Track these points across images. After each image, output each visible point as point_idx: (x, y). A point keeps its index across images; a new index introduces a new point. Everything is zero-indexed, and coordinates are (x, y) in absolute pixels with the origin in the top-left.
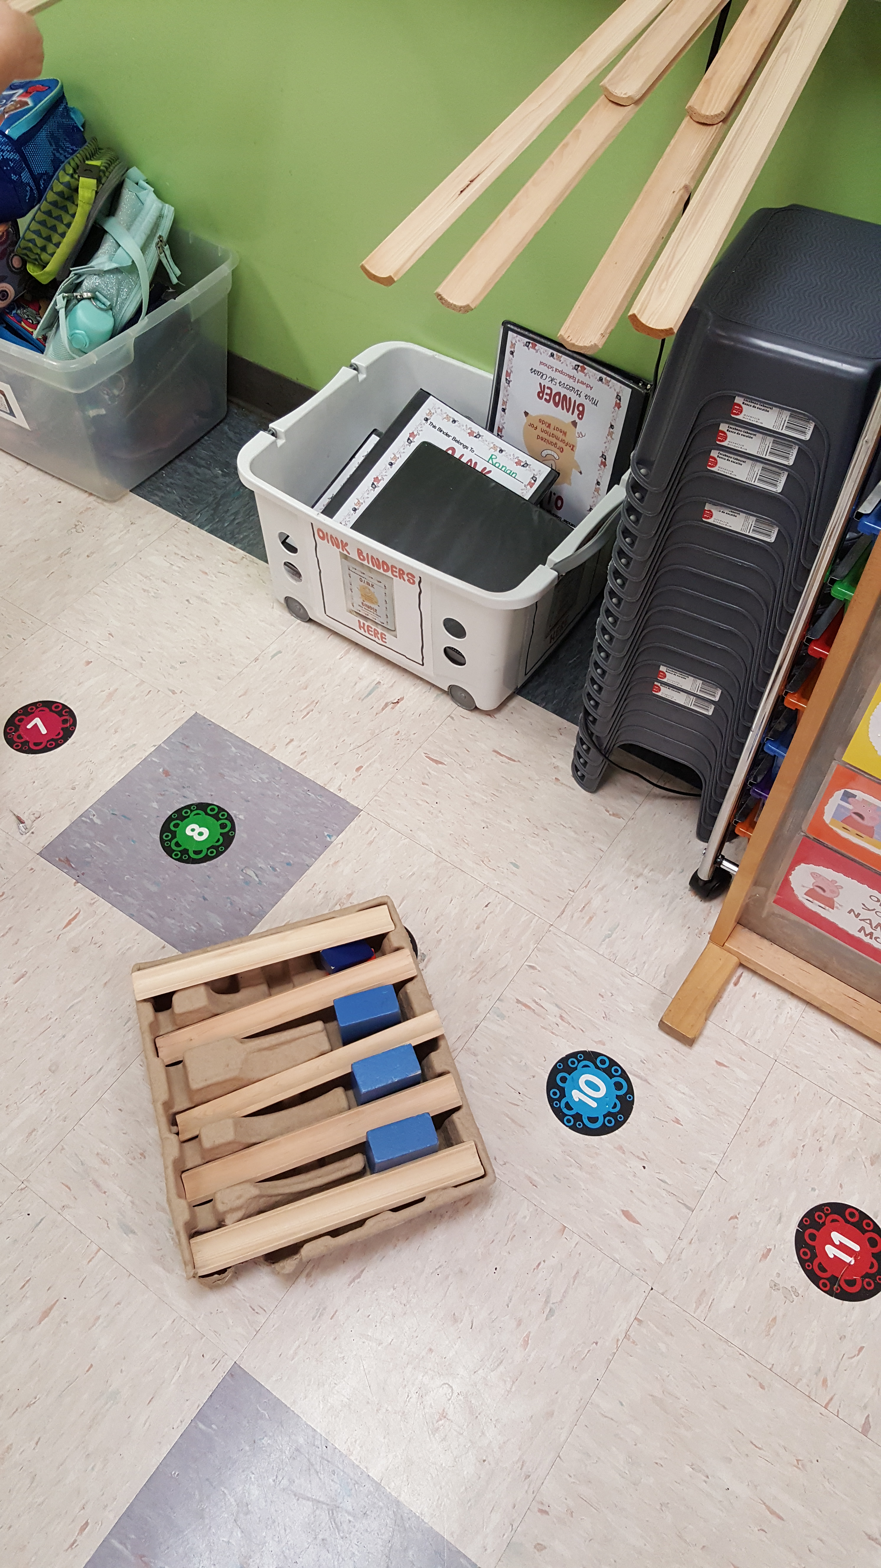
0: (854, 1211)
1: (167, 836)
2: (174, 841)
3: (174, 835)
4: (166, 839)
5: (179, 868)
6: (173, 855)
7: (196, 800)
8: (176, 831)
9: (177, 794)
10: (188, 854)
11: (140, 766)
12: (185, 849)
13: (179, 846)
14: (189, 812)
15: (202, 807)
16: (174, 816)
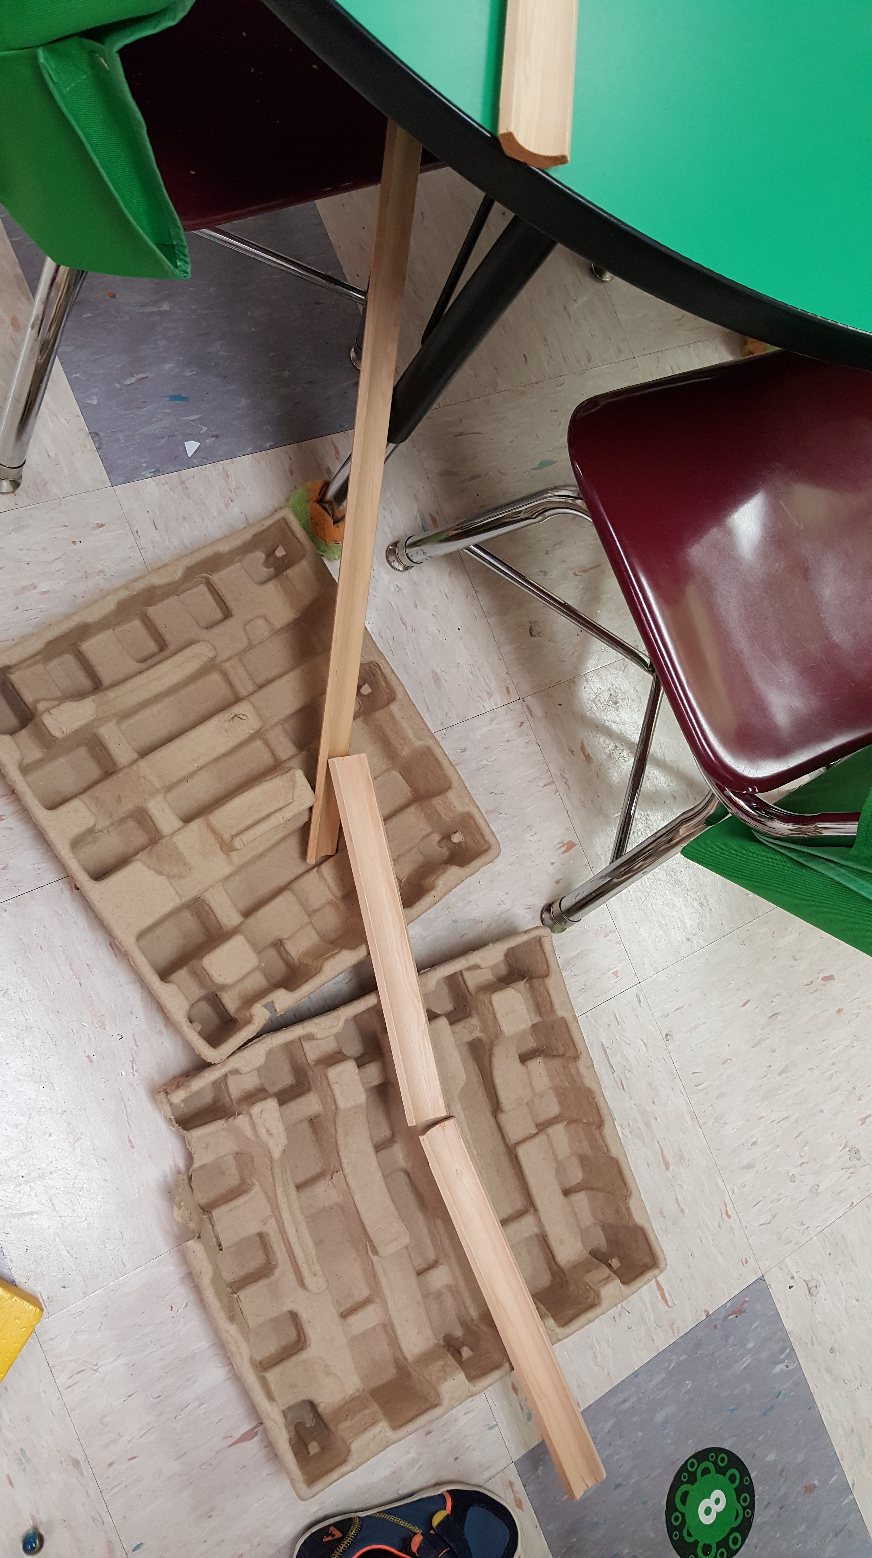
1: (723, 1460)
2: (712, 1468)
3: (721, 1471)
4: (720, 1457)
5: (673, 1463)
6: (694, 1460)
7: (757, 1520)
8: (724, 1475)
9: (775, 1495)
10: (687, 1482)
11: (832, 1453)
12: (696, 1480)
13: (703, 1474)
14: (745, 1505)
15: (744, 1527)
16: (747, 1481)
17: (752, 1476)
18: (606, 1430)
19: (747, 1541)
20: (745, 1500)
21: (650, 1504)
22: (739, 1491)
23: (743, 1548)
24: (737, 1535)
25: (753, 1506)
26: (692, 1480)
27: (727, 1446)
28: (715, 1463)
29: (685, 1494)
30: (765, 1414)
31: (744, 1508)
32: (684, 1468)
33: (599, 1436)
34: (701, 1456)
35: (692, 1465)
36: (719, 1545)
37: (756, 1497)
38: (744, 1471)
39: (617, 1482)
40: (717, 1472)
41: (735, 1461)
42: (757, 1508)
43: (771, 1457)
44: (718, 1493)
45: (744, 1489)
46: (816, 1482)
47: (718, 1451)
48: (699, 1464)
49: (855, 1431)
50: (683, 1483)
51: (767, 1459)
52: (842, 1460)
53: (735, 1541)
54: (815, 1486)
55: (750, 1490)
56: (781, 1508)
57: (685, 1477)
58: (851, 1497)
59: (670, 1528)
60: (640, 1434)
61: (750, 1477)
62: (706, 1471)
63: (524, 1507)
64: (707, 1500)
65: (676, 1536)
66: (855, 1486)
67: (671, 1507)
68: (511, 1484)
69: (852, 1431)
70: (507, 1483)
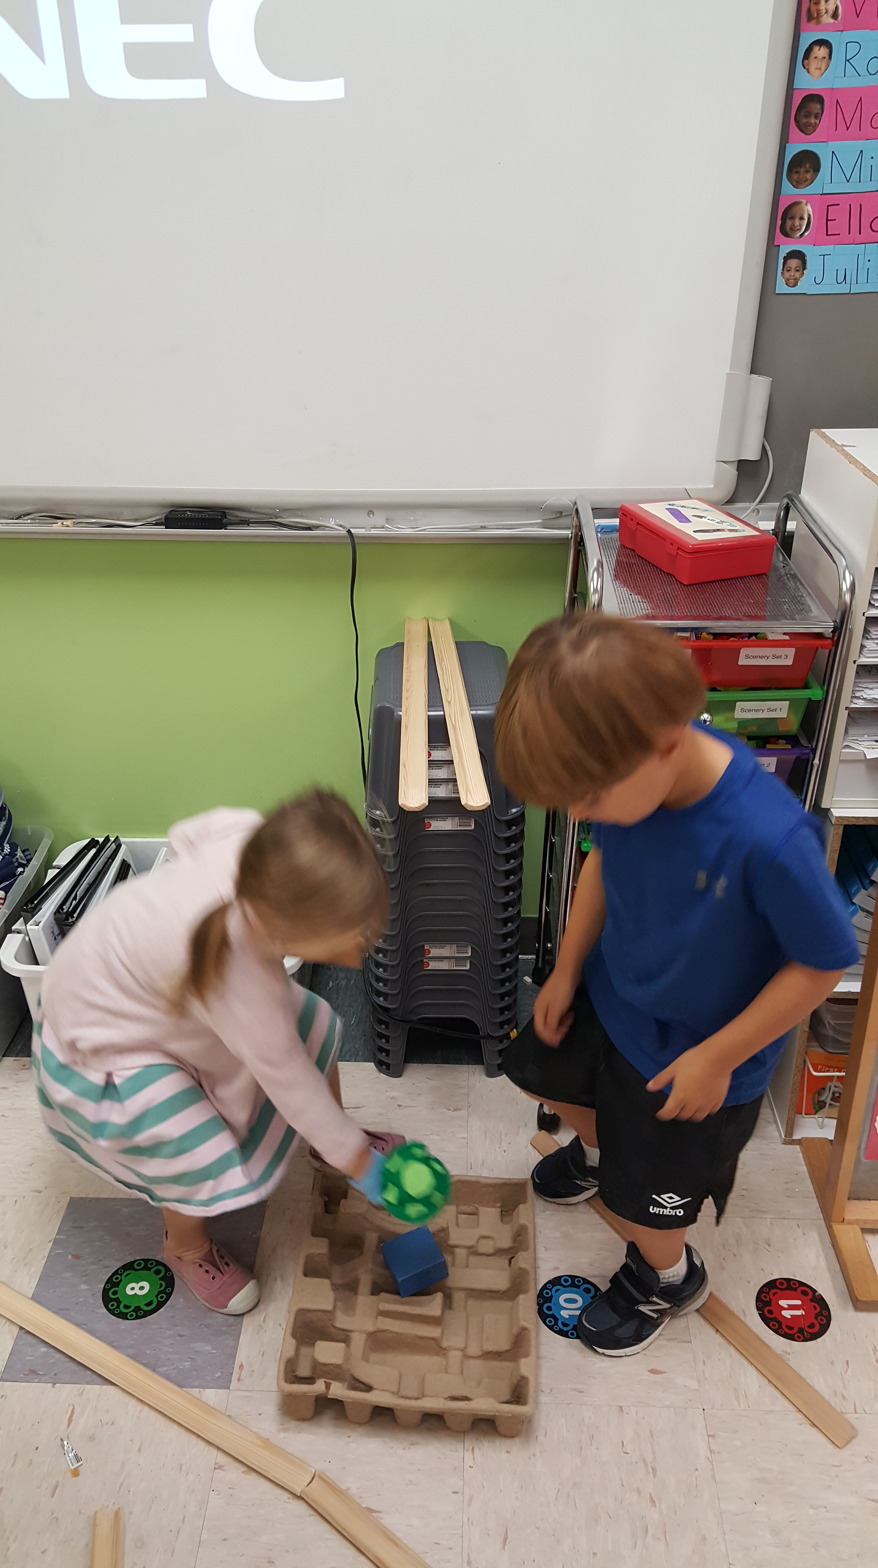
0: (782, 1280)
1: (112, 1305)
2: (122, 1306)
3: (118, 1301)
4: (113, 1308)
5: (141, 1324)
6: (129, 1317)
7: (119, 1265)
8: (118, 1297)
9: (98, 1269)
10: (142, 1310)
11: (48, 1263)
12: (136, 1307)
13: (129, 1307)
14: (119, 1277)
15: (129, 1266)
16: (108, 1286)
17: (103, 1286)
18: (165, 1368)
19: (133, 1260)
20: (117, 1278)
21: (171, 1314)
22: (117, 1285)
23: (138, 1258)
24: (135, 1265)
25: (116, 1273)
26: (137, 1309)
27: (104, 1310)
28: (118, 1307)
29: (147, 1305)
30: (68, 1309)
31: (121, 1275)
32: (137, 1318)
33: (172, 1368)
34: (123, 1316)
35: (131, 1315)
36: (150, 1269)
37: (110, 1275)
38: (105, 1292)
39: (180, 1338)
40: (121, 1302)
41: (106, 1300)
42: (114, 1270)
43: (84, 1287)
44: (129, 1292)
45: (113, 1284)
46: (70, 1257)
47: (111, 1312)
48: (127, 1313)
49: (24, 1264)
50: (145, 1311)
51: (86, 1287)
52: (45, 1257)
53: (139, 1265)
54: (73, 1256)
55: (110, 1281)
56: (101, 1260)
57: (141, 1313)
58: (57, 1237)
59: (169, 1296)
60: (148, 1352)
61: (105, 1286)
62: (127, 1307)
63: (240, 1363)
64: (138, 1293)
65: (169, 1290)
66: (50, 1239)
67: (160, 1305)
68: (239, 1380)
69: (26, 1265)
70: (240, 1382)
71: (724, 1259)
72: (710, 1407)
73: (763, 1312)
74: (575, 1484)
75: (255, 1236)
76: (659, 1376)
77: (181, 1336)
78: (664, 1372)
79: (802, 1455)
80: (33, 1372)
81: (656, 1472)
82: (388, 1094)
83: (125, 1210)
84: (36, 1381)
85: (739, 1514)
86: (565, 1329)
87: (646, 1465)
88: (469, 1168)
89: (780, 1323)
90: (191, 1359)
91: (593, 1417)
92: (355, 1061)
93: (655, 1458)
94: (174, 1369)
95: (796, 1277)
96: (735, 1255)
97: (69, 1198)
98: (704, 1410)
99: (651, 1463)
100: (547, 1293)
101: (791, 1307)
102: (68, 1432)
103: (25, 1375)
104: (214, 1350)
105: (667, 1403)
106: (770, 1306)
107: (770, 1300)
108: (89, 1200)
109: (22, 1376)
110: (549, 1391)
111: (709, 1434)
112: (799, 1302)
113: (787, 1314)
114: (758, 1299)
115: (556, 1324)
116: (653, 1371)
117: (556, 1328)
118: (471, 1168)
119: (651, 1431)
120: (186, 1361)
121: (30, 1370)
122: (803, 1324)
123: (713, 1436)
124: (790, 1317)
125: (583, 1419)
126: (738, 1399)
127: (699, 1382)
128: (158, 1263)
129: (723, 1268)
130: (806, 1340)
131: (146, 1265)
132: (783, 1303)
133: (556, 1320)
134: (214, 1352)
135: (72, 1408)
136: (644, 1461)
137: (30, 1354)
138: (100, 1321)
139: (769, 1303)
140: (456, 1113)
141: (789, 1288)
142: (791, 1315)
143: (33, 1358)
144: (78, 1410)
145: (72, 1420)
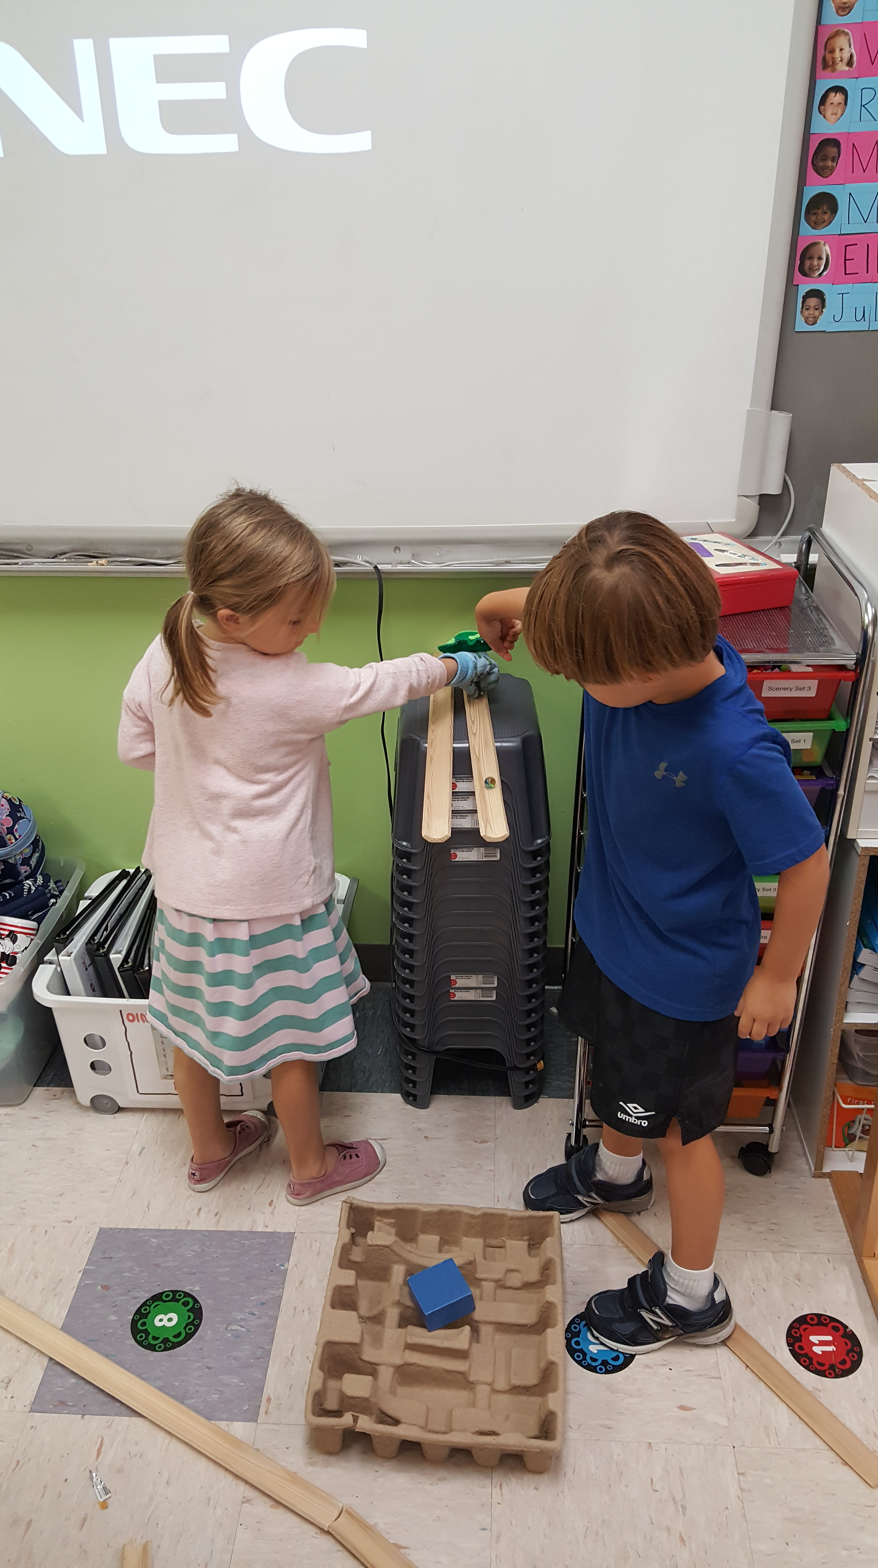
0: (812, 1316)
1: (141, 1337)
2: (150, 1337)
3: (147, 1333)
4: (142, 1339)
5: (170, 1356)
6: (157, 1349)
7: (148, 1296)
8: (146, 1329)
9: (127, 1299)
10: (170, 1341)
11: (78, 1294)
12: (164, 1339)
13: (157, 1339)
14: (147, 1307)
15: (157, 1298)
16: (137, 1317)
17: (132, 1317)
18: (193, 1401)
19: (162, 1291)
20: (146, 1310)
21: (199, 1346)
22: (146, 1316)
23: (166, 1290)
24: (164, 1298)
25: (144, 1304)
26: (166, 1340)
27: (133, 1341)
28: (146, 1338)
29: (176, 1336)
30: (97, 1341)
31: (150, 1306)
32: (166, 1349)
33: (200, 1400)
34: (152, 1348)
35: (160, 1347)
36: (178, 1301)
37: (139, 1306)
38: (134, 1323)
39: (208, 1370)
40: (149, 1334)
41: (135, 1332)
42: (143, 1301)
43: (113, 1318)
44: (157, 1323)
45: (142, 1314)
46: (99, 1288)
47: (140, 1343)
48: (156, 1345)
49: (55, 1294)
50: (172, 1342)
51: (115, 1318)
52: (75, 1287)
53: (167, 1296)
54: (102, 1287)
55: (138, 1311)
56: (130, 1291)
57: (169, 1345)
58: (87, 1267)
59: (197, 1327)
60: (176, 1384)
62: (155, 1338)
63: (267, 1396)
64: (166, 1325)
65: (197, 1322)
66: (80, 1270)
67: (189, 1337)
68: (266, 1413)
69: (55, 1295)
70: (268, 1415)
71: (753, 1294)
72: (740, 1445)
73: (794, 1347)
74: (604, 1522)
75: (282, 1268)
76: (689, 1412)
77: (209, 1368)
78: (694, 1409)
79: (834, 1495)
80: (62, 1403)
81: (686, 1510)
82: (414, 1125)
83: (154, 1240)
84: (66, 1412)
85: (770, 1555)
86: (594, 1364)
87: (675, 1503)
88: (496, 1201)
89: (811, 1359)
90: (219, 1391)
91: (621, 1453)
92: (381, 1092)
93: (684, 1496)
94: (202, 1401)
95: (826, 1312)
96: (764, 1290)
97: (98, 1229)
98: (734, 1447)
99: (680, 1501)
100: (575, 1328)
101: (822, 1343)
102: (97, 1463)
103: (54, 1406)
104: (242, 1383)
105: (697, 1440)
106: (801, 1341)
107: (801, 1335)
108: (119, 1230)
109: (51, 1406)
110: (577, 1427)
111: (739, 1472)
112: (830, 1338)
113: (818, 1350)
114: (789, 1335)
115: (585, 1358)
116: (682, 1408)
117: (585, 1363)
118: (498, 1201)
119: (680, 1469)
120: (215, 1394)
121: (59, 1401)
122: (833, 1360)
123: (742, 1474)
124: (820, 1353)
125: (612, 1456)
126: (768, 1436)
127: (729, 1419)
128: (187, 1294)
129: (752, 1303)
130: (837, 1376)
131: (174, 1296)
132: (814, 1339)
133: (585, 1354)
134: (243, 1384)
135: (101, 1439)
136: (674, 1499)
137: (60, 1385)
138: (129, 1352)
139: (799, 1339)
140: (482, 1144)
141: (820, 1323)
142: (822, 1351)
143: (61, 1389)
144: (107, 1441)
145: (101, 1452)
